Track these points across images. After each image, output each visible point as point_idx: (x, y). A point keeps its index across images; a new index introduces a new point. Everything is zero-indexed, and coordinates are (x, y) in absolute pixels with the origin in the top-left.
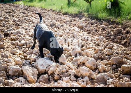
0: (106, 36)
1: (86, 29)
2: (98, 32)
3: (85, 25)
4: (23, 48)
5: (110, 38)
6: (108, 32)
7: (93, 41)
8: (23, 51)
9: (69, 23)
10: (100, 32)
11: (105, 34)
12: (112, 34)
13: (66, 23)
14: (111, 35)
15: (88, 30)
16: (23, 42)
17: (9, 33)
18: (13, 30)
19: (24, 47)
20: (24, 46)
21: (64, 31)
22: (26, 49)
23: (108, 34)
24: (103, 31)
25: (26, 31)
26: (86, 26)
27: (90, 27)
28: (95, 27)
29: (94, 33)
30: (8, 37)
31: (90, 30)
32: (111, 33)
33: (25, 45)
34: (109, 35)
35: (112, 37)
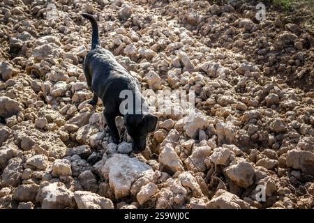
0: (256, 53)
1: (206, 27)
2: (237, 39)
3: (201, 16)
4: (63, 103)
5: (266, 60)
6: (261, 42)
7: (230, 77)
8: (64, 114)
9: (162, 6)
10: (240, 41)
11: (253, 45)
12: (272, 48)
13: (154, 7)
14: (269, 51)
15: (209, 32)
16: (62, 86)
17: (21, 44)
18: (32, 37)
19: (64, 99)
20: (65, 96)
21: (155, 37)
22: (71, 108)
23: (262, 48)
24: (249, 37)
25: (62, 38)
26: (205, 20)
27: (214, 22)
28: (227, 24)
29: (226, 41)
30: (20, 58)
31: (214, 32)
32: (268, 45)
33: (67, 94)
34: (264, 50)
35: (272, 57)
